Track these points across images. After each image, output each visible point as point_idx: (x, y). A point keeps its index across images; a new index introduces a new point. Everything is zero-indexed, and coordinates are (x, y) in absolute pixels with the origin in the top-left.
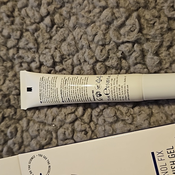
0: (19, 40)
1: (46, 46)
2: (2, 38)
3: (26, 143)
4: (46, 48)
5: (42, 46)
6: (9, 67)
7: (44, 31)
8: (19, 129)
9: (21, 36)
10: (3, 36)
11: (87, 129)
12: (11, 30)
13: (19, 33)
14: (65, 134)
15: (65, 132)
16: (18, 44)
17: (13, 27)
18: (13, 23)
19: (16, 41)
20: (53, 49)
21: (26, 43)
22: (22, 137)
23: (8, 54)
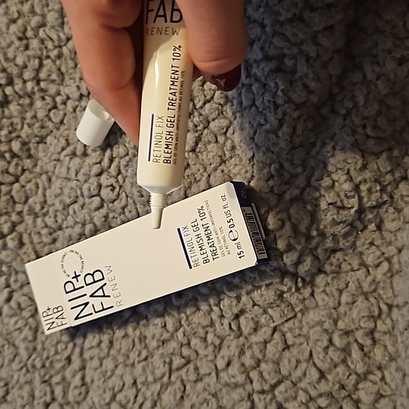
0: (38, 70)
1: (71, 76)
2: (15, 68)
3: (49, 202)
4: (71, 79)
5: (67, 77)
6: (28, 105)
7: (68, 58)
8: (40, 186)
9: (41, 65)
10: (16, 65)
11: (114, 184)
12: (26, 58)
13: (37, 61)
14: (90, 190)
15: (90, 187)
16: (37, 75)
17: (29, 53)
18: (27, 47)
19: (36, 72)
20: (77, 79)
21: (48, 73)
22: (44, 196)
23: (26, 88)
